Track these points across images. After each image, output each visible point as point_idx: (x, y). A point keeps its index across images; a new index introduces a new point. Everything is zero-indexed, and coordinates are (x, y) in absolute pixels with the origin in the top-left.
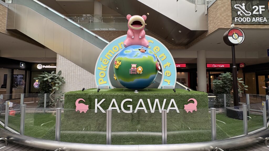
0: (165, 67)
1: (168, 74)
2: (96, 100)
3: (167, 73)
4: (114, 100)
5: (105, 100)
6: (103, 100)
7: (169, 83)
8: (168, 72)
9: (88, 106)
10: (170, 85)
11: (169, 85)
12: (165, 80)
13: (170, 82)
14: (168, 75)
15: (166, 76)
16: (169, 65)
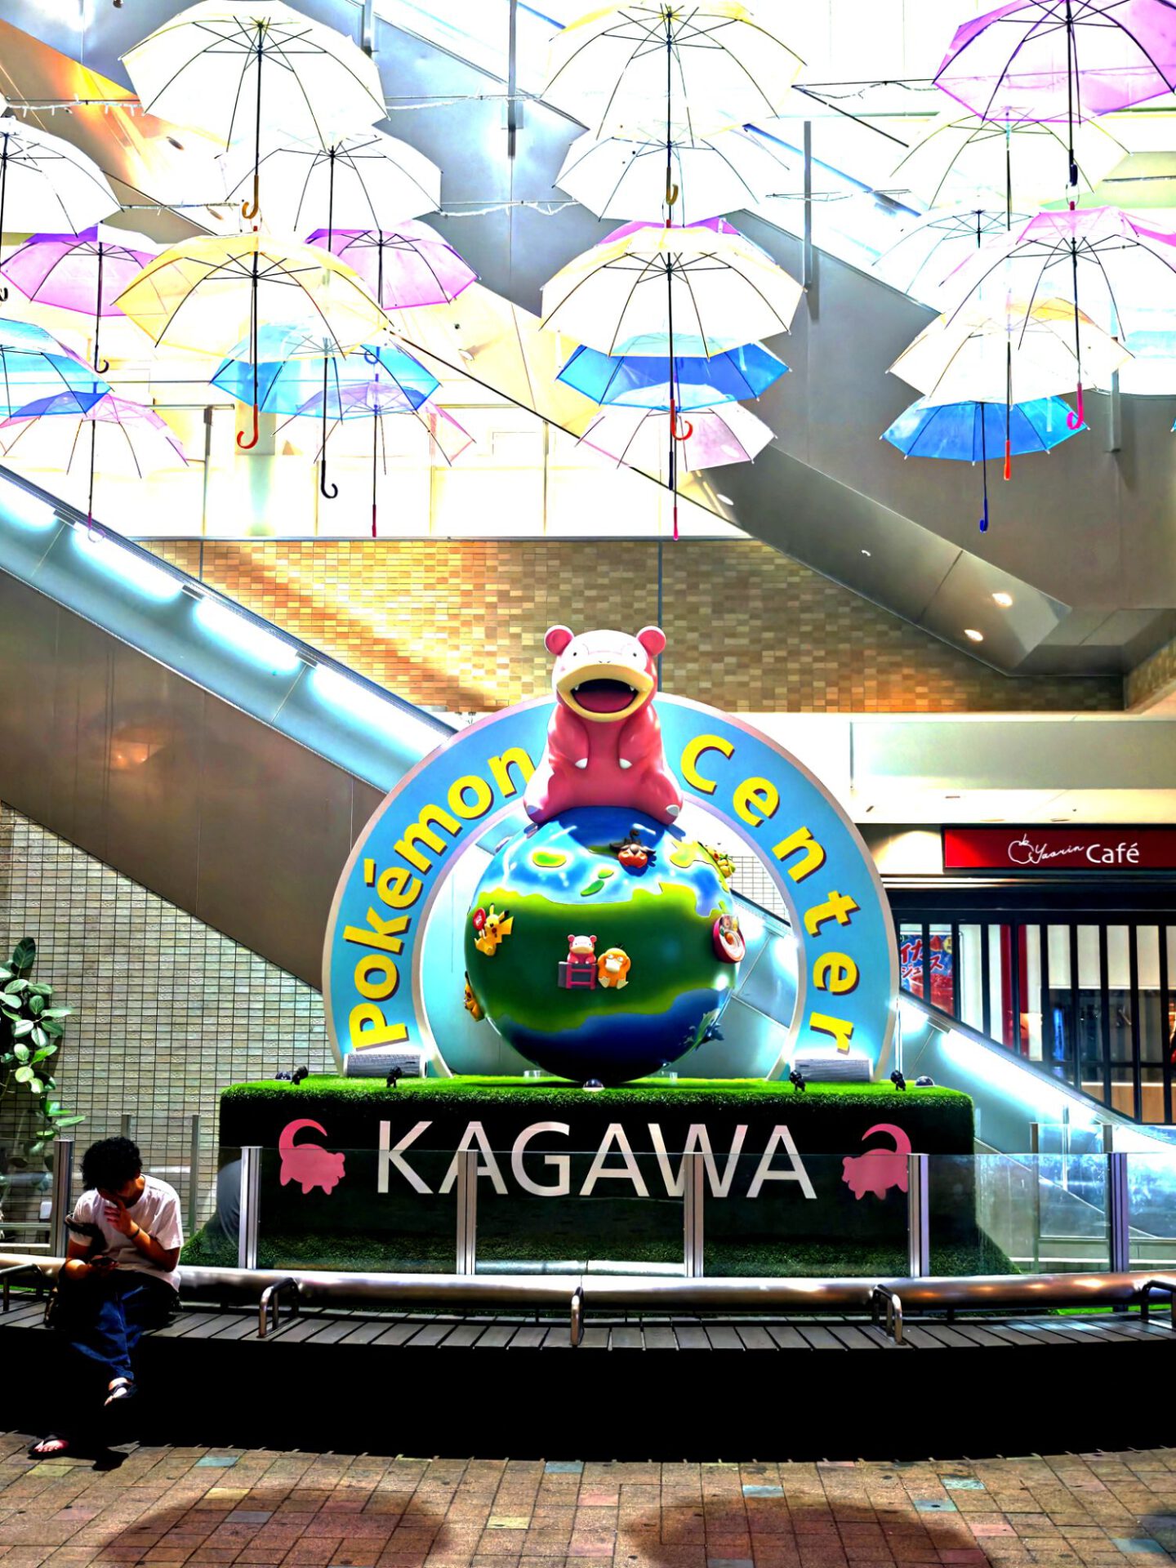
0: (819, 924)
2: (385, 1127)
3: (829, 968)
4: (475, 1128)
5: (430, 1128)
6: (422, 1126)
7: (843, 1043)
9: (341, 1157)
10: (851, 1056)
11: (846, 1052)
13: (849, 1037)
14: (836, 985)
15: (825, 989)
16: (848, 912)
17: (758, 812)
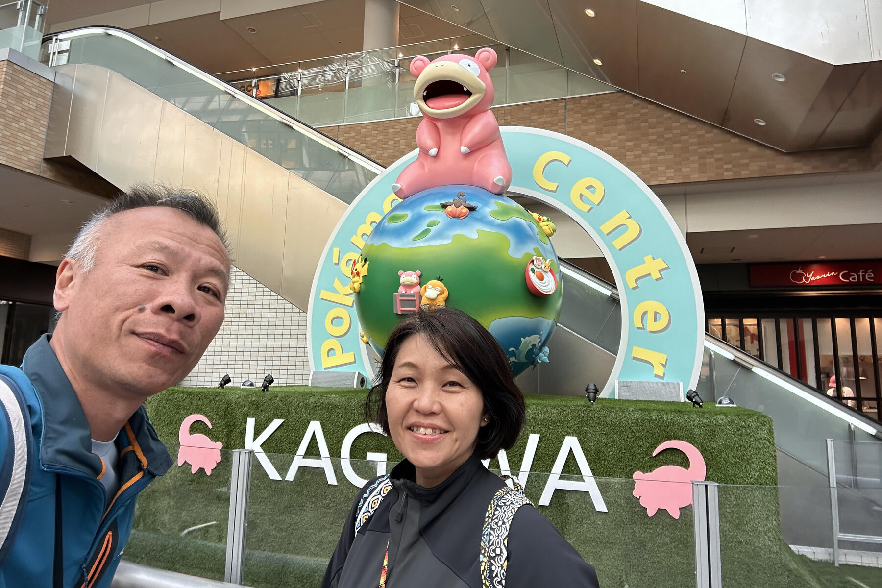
0: (636, 281)
1: (650, 316)
2: (251, 422)
3: (646, 313)
4: (315, 427)
5: (281, 425)
6: (277, 423)
7: (659, 371)
8: (651, 306)
9: (219, 445)
10: (666, 380)
11: (662, 378)
12: (638, 352)
13: (664, 366)
14: (651, 326)
15: (643, 329)
16: (660, 271)
17: (588, 202)
